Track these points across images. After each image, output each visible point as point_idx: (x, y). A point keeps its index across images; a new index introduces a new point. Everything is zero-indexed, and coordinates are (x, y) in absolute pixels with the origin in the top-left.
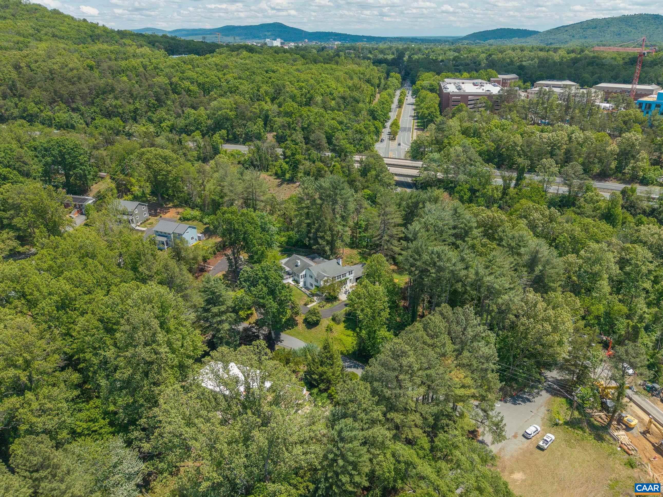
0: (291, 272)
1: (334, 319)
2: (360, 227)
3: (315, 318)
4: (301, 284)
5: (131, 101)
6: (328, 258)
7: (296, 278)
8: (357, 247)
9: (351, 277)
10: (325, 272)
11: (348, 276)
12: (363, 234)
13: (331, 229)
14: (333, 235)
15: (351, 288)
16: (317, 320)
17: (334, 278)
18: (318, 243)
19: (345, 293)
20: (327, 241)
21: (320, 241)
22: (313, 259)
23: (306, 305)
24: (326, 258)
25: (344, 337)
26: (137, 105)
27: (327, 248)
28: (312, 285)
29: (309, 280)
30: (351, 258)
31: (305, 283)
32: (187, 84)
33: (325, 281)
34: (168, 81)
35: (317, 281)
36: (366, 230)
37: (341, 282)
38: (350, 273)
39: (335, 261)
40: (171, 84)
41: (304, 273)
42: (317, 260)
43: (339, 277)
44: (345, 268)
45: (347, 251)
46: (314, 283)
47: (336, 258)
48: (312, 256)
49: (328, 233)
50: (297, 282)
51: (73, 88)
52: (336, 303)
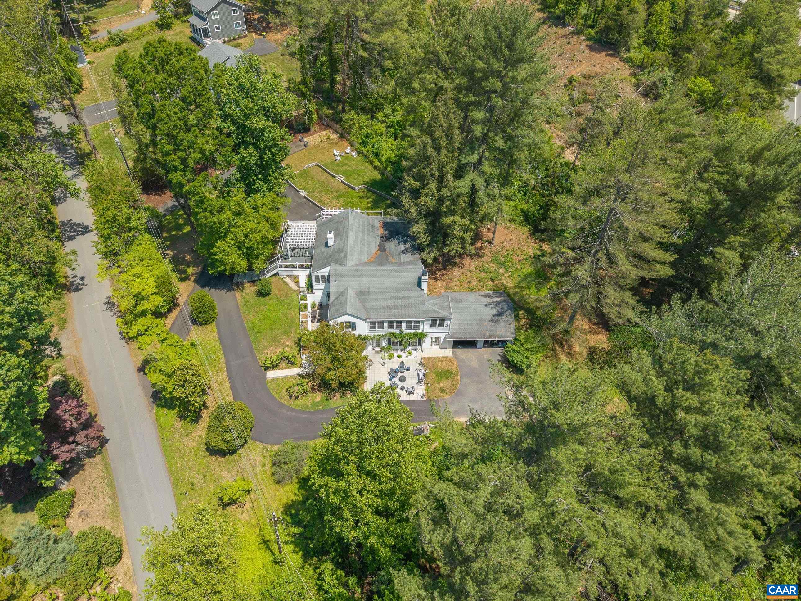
9: (440, 333)
11: (426, 328)
17: (376, 324)
37: (398, 337)
38: (437, 323)
43: (394, 324)
52: (338, 400)
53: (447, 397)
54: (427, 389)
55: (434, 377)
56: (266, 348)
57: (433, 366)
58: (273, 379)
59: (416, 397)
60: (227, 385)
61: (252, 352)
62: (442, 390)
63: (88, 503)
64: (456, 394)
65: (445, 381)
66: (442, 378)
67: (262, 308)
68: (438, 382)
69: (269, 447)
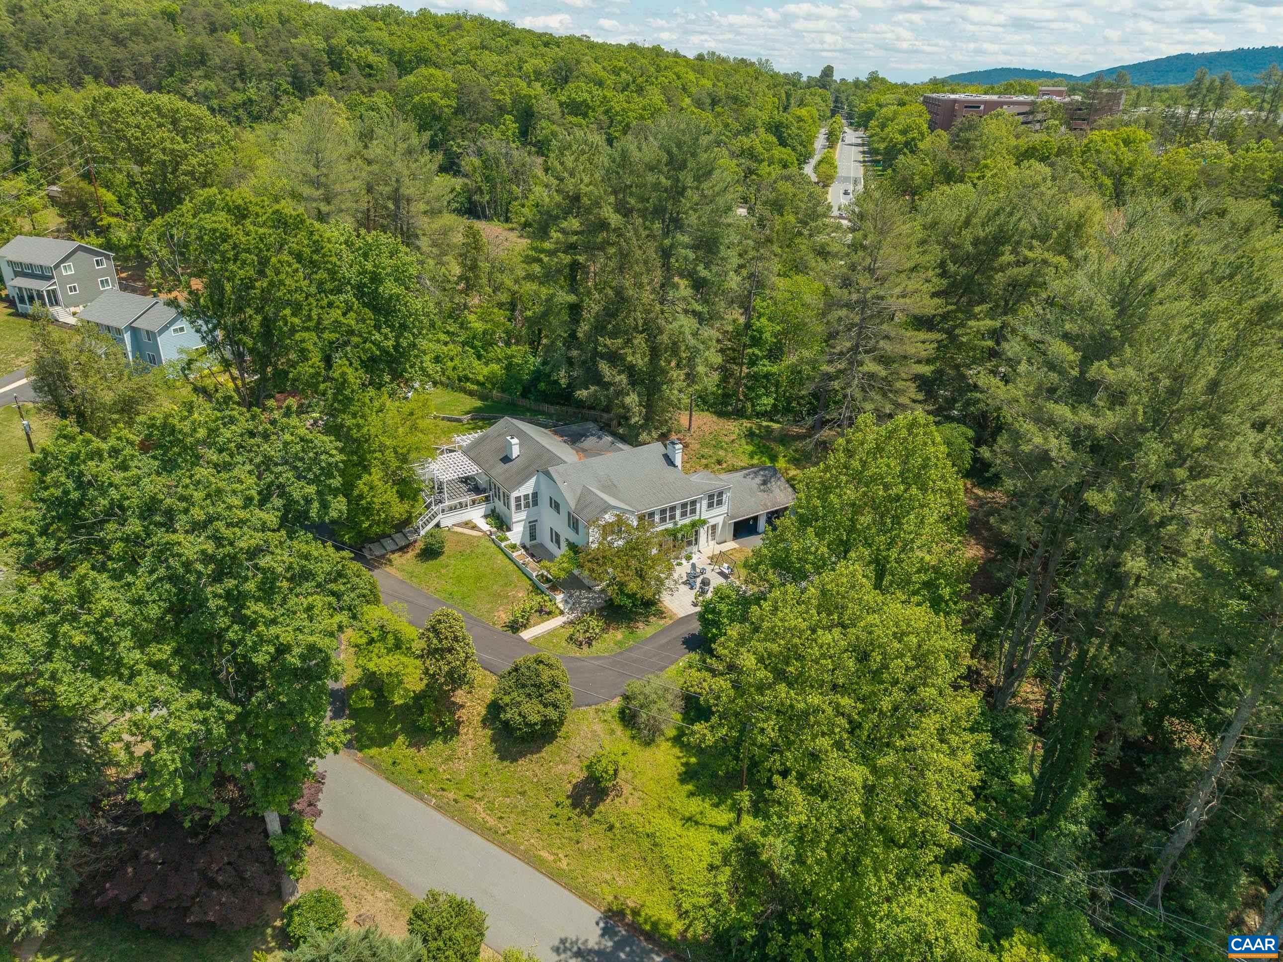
0: (482, 481)
1: (628, 718)
2: (756, 342)
3: (533, 712)
4: (516, 534)
5: (239, 85)
6: (631, 439)
7: (499, 505)
8: (739, 414)
9: (718, 516)
10: (610, 488)
11: (703, 511)
12: (766, 367)
13: (650, 330)
14: (655, 352)
15: (714, 559)
16: (547, 723)
17: (646, 518)
18: (596, 378)
19: (689, 582)
20: (631, 370)
21: (604, 367)
22: (574, 439)
23: (515, 627)
24: (623, 439)
25: (668, 827)
26: (252, 93)
27: (632, 399)
28: (556, 539)
29: (550, 521)
30: (718, 446)
31: (532, 530)
32: (365, 53)
33: (607, 530)
34: (322, 45)
35: (574, 524)
36: (775, 354)
37: (673, 533)
38: (715, 499)
39: (657, 448)
40: (330, 51)
41: (527, 489)
42: (590, 442)
43: (667, 513)
44: (695, 478)
45: (705, 421)
46: (566, 533)
47: (663, 437)
48: (574, 427)
49: (639, 340)
50: (501, 523)
51: (120, 53)
52: (646, 630)
56: (492, 610)
58: (536, 639)
61: (476, 621)
67: (443, 571)
69: (603, 707)
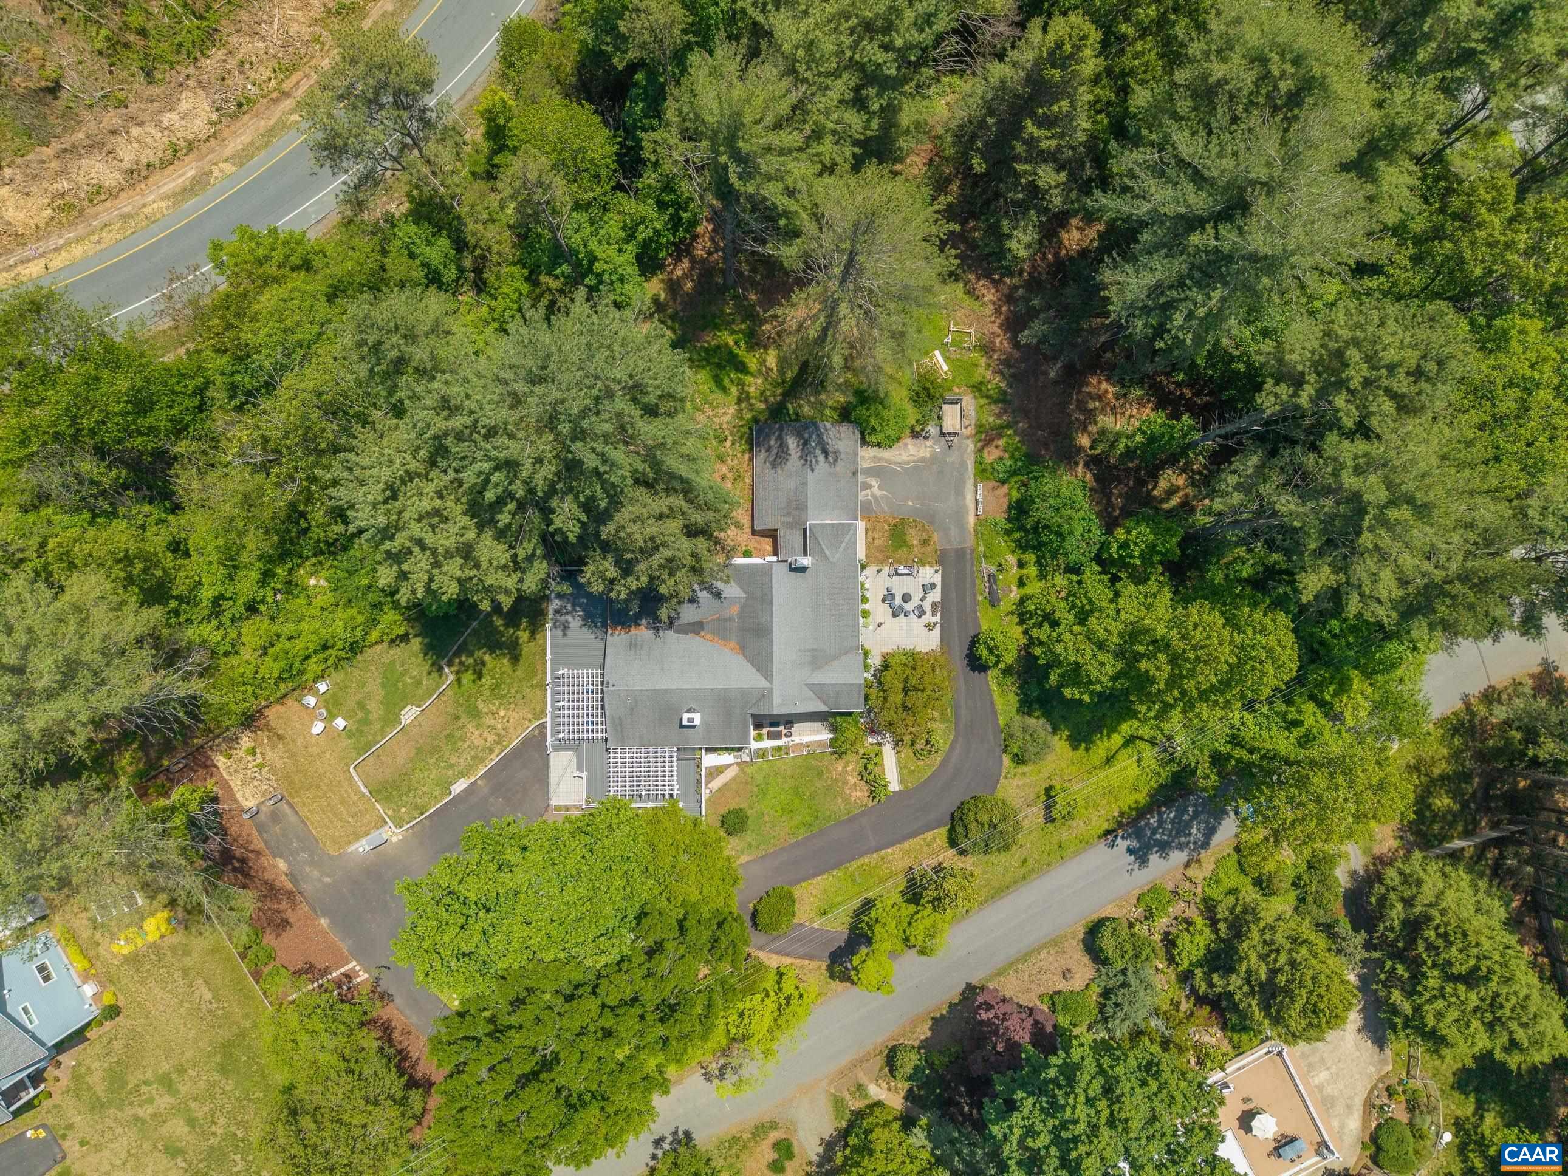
53: (935, 537)
54: (922, 563)
55: (902, 553)
56: (846, 801)
57: (881, 552)
58: (902, 780)
59: (937, 579)
60: (907, 845)
61: (853, 819)
62: (925, 542)
63: (1049, 976)
64: (932, 523)
65: (908, 537)
66: (905, 541)
67: (766, 818)
68: (910, 547)
69: (1004, 771)
